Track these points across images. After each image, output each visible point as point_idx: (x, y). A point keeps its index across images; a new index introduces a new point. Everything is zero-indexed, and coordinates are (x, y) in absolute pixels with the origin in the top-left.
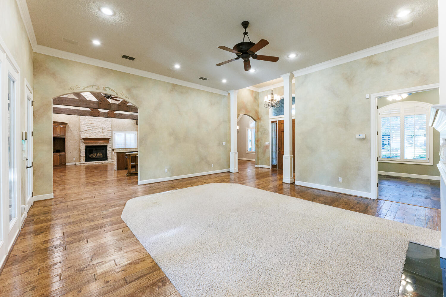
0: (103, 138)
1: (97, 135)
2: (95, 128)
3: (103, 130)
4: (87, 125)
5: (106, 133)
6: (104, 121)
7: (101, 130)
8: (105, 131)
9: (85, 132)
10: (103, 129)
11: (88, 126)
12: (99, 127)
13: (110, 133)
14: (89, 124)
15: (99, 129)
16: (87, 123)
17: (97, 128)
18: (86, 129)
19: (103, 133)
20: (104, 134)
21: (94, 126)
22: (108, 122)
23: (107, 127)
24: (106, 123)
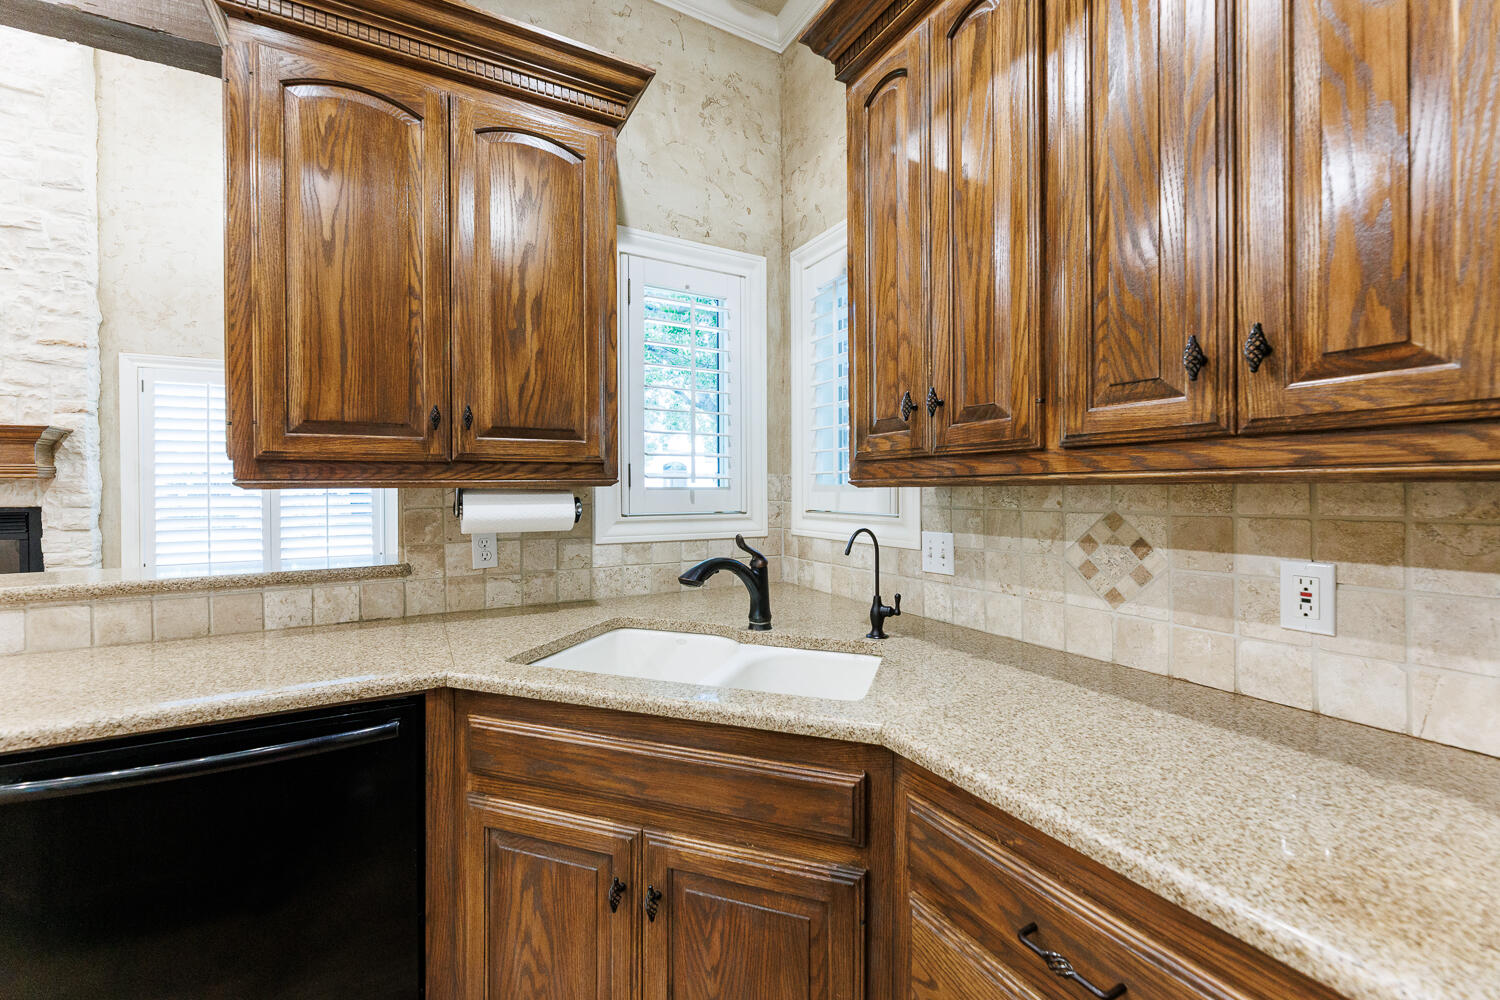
5: (17, 370)
8: (8, 346)
13: (85, 378)
22: (48, 255)
23: (27, 301)
24: (15, 259)
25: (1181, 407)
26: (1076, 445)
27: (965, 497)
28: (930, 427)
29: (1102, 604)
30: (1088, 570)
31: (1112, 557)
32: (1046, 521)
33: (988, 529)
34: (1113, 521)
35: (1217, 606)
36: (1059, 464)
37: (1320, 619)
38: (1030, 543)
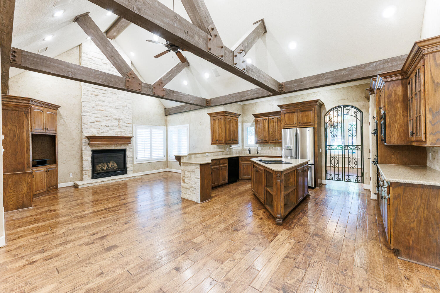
0: (120, 136)
1: (110, 131)
2: (107, 118)
3: (120, 123)
4: (94, 112)
5: (124, 128)
6: (121, 107)
7: (116, 123)
8: (123, 124)
9: (92, 124)
10: (119, 120)
11: (95, 115)
12: (114, 117)
13: (131, 129)
14: (96, 112)
15: (114, 121)
16: (94, 109)
17: (110, 118)
18: (92, 119)
19: (120, 127)
20: (122, 130)
21: (105, 115)
22: (127, 110)
23: (125, 117)
24: (124, 111)
25: (274, 141)
26: (270, 142)
27: (262, 145)
28: (262, 141)
29: (270, 151)
30: (270, 149)
31: (271, 148)
32: (267, 146)
33: (263, 147)
34: (271, 146)
35: (275, 150)
36: (270, 143)
37: (279, 150)
38: (266, 148)
